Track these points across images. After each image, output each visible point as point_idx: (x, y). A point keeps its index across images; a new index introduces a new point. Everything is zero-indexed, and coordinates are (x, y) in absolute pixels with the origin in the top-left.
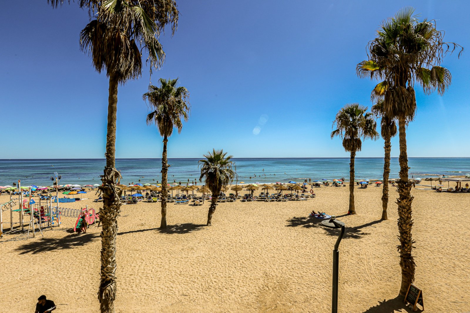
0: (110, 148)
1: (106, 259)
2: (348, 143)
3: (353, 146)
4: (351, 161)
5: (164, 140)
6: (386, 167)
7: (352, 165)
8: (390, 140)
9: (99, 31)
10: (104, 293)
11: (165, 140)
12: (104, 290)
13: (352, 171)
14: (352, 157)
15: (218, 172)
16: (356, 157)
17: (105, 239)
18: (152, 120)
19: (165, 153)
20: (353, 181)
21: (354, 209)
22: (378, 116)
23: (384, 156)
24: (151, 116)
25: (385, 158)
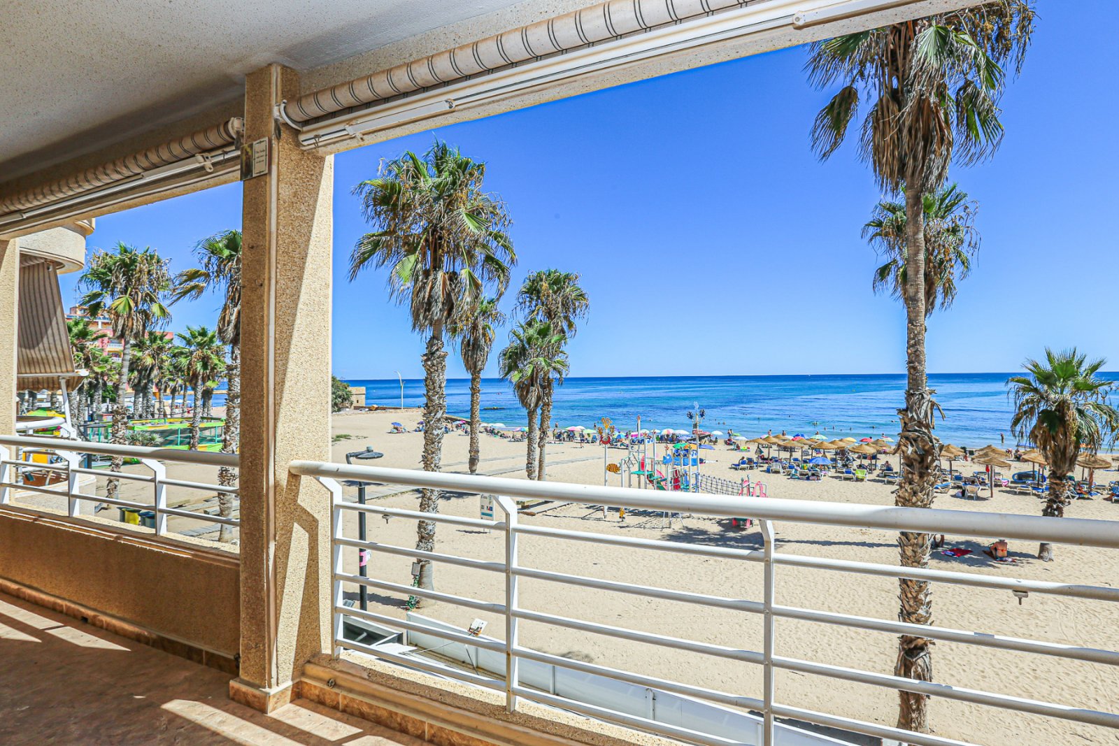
0: (917, 350)
1: (914, 595)
9: (891, 108)
10: (914, 672)
12: (912, 664)
15: (1072, 413)
17: (913, 551)
18: (887, 282)
24: (883, 272)
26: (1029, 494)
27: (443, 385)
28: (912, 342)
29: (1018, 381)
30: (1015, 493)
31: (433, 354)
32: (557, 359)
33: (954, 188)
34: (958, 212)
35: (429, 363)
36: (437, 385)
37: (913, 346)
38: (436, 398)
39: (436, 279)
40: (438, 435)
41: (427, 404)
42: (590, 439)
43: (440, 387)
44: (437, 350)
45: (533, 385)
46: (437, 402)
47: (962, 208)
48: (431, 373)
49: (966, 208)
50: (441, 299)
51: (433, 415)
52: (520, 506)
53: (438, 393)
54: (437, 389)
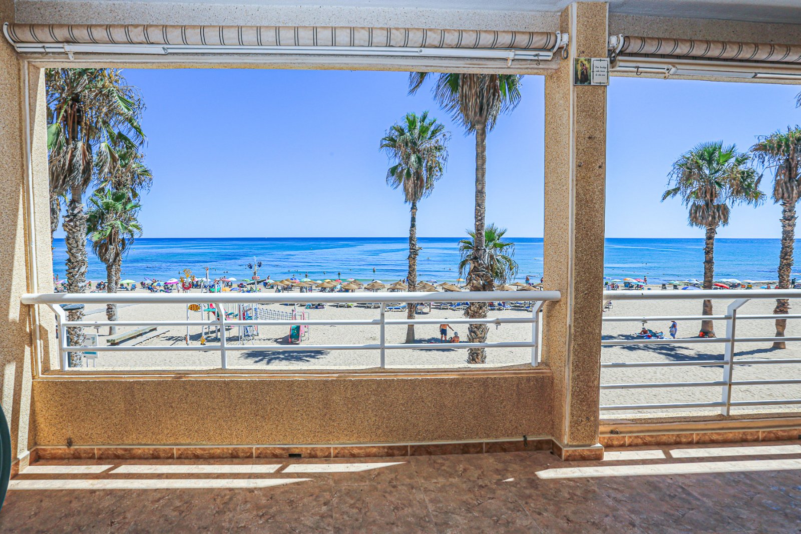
2: (703, 211)
3: (714, 218)
4: (707, 244)
5: (412, 208)
6: (786, 255)
7: (708, 251)
8: (794, 207)
11: (414, 207)
13: (709, 262)
14: (710, 238)
16: (716, 237)
19: (413, 229)
20: (710, 278)
21: (712, 329)
22: (766, 164)
23: (780, 236)
24: (393, 170)
25: (784, 239)
26: (447, 309)
27: (85, 244)
28: (480, 218)
29: (465, 243)
30: (440, 309)
31: (75, 216)
32: (132, 223)
33: (434, 121)
34: (439, 136)
35: (72, 224)
36: (80, 244)
37: (480, 220)
38: (79, 255)
39: (75, 148)
40: (82, 287)
41: (69, 260)
42: (129, 288)
43: (83, 245)
44: (79, 212)
45: (111, 244)
46: (80, 258)
47: (442, 135)
48: (74, 232)
49: (444, 135)
50: (82, 168)
51: (77, 269)
52: (109, 344)
53: (81, 250)
54: (80, 247)
